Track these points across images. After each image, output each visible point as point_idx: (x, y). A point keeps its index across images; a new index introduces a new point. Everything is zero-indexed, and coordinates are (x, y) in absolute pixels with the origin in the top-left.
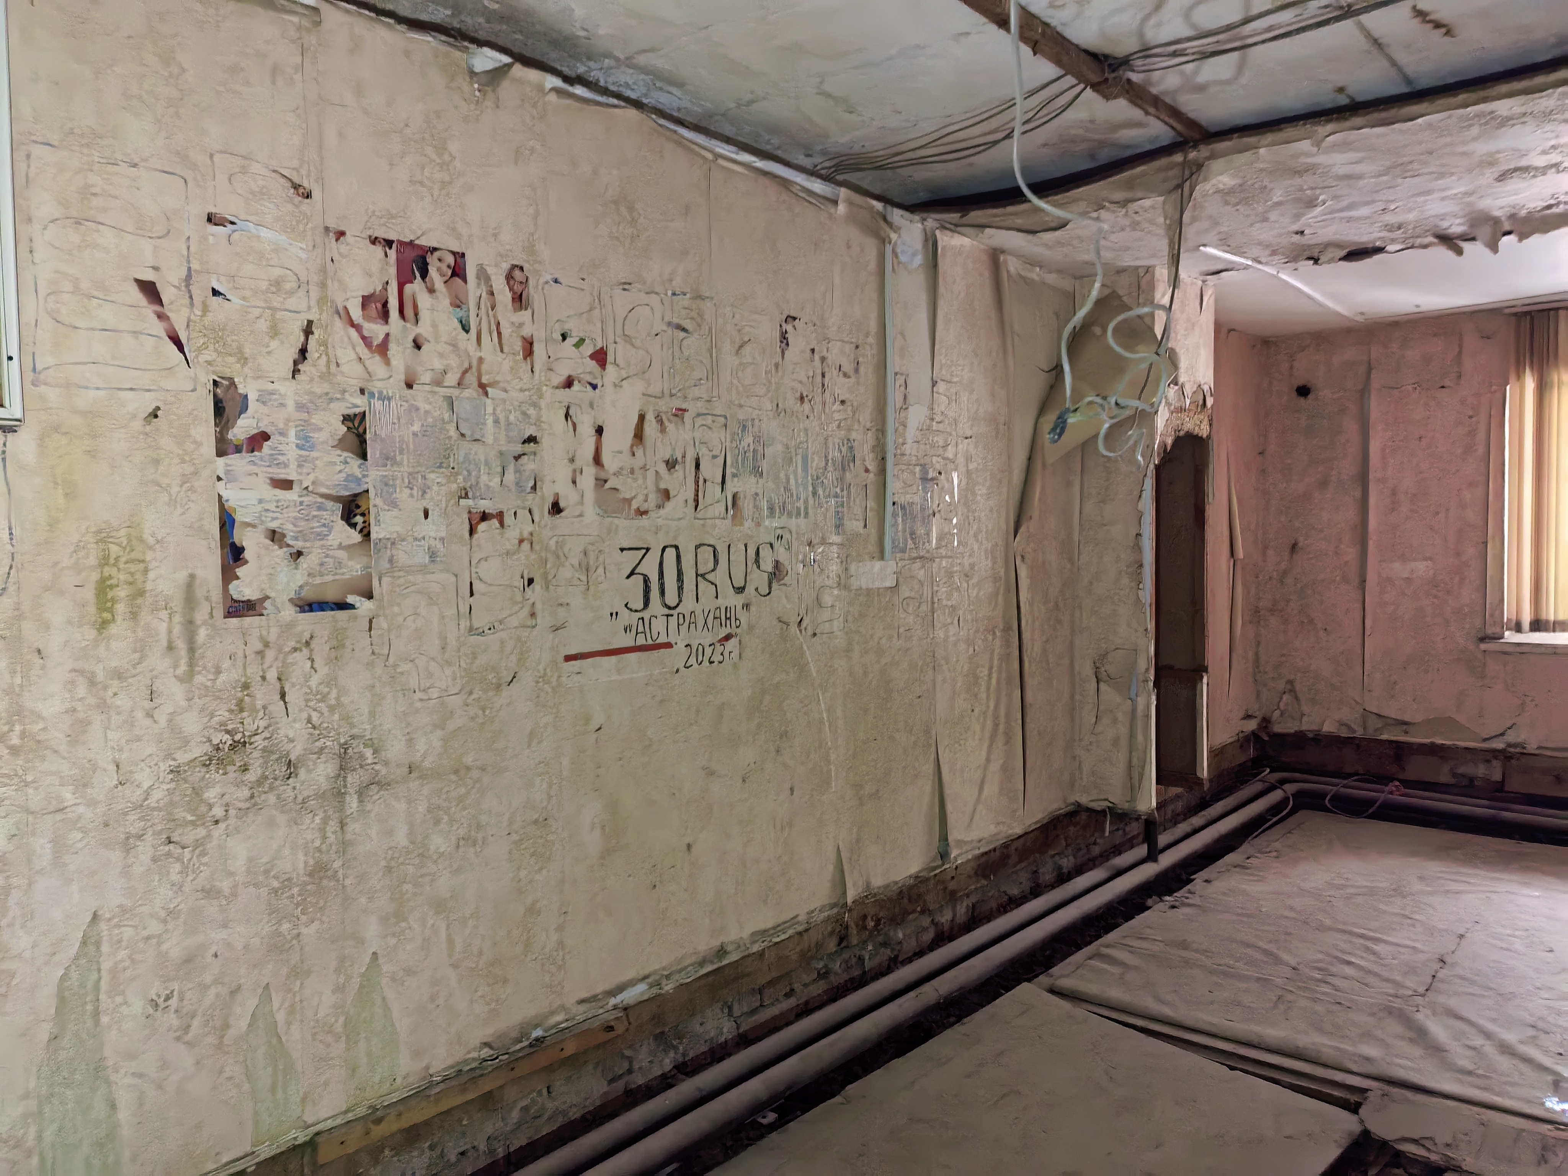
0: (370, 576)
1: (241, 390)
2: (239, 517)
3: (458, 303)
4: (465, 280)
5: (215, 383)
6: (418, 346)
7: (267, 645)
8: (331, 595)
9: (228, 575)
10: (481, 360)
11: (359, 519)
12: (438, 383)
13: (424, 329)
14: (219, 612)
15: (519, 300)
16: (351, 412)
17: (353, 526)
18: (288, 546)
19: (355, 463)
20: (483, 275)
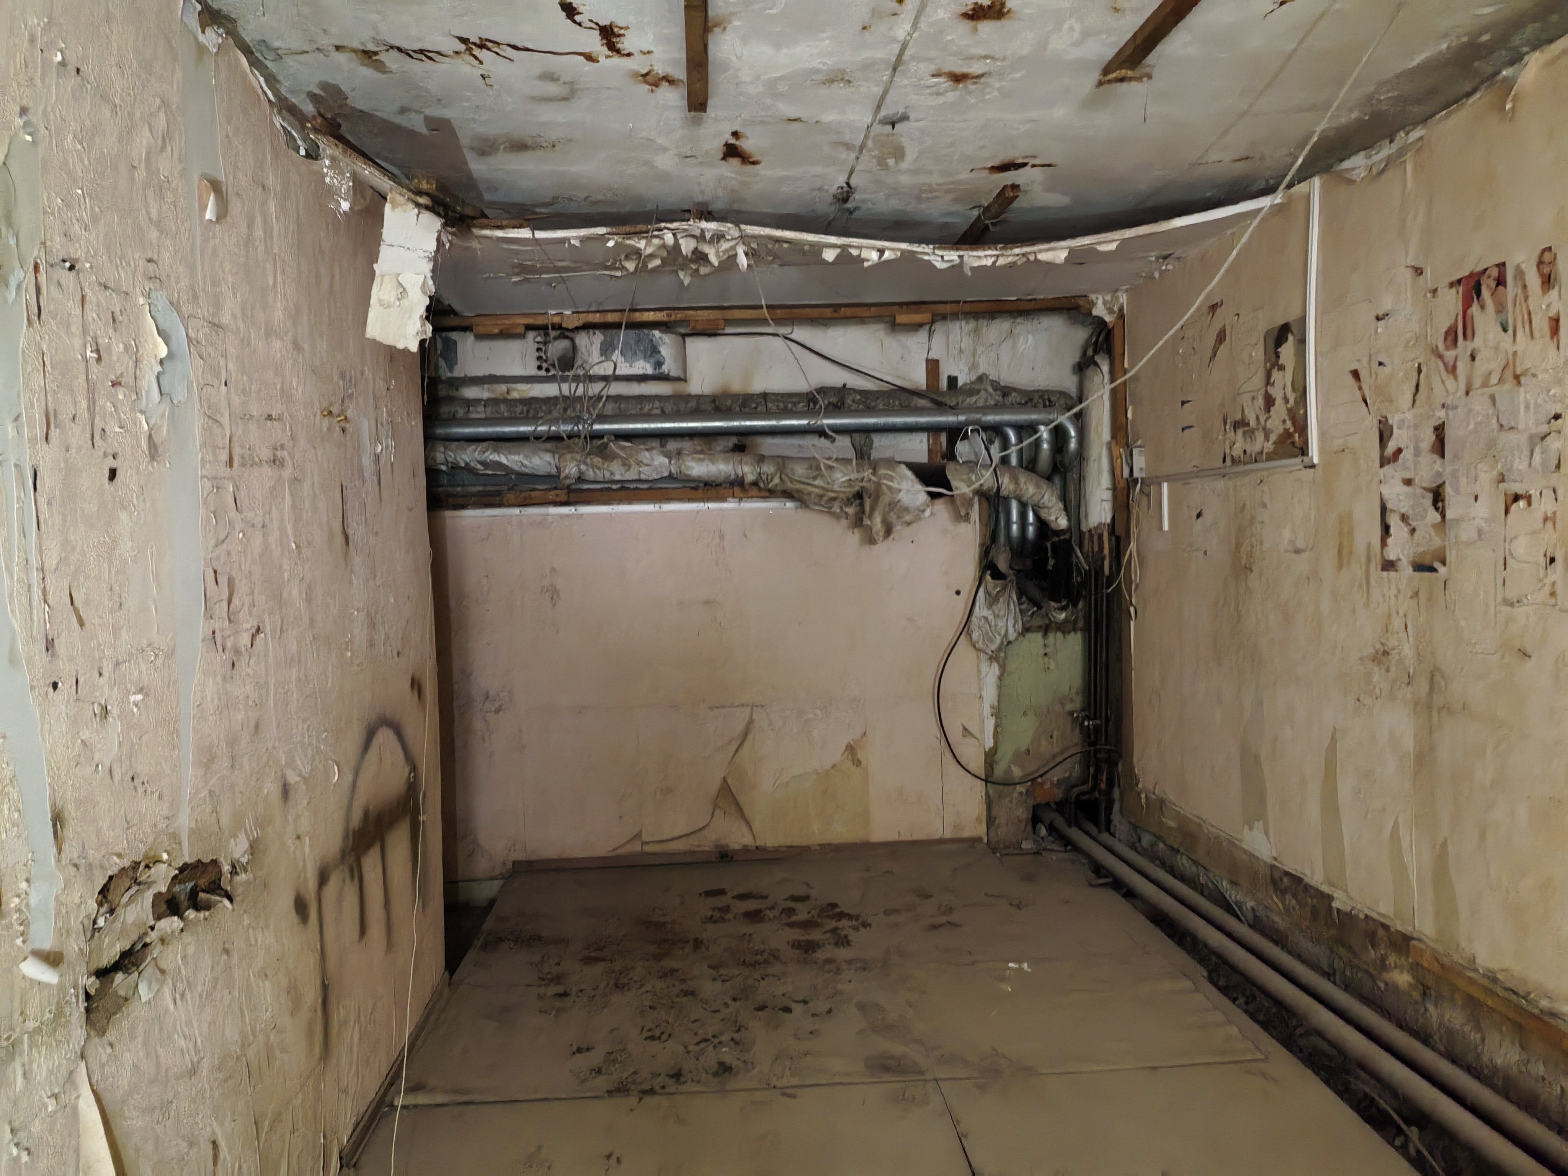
0: (1445, 547)
1: (1390, 422)
2: (1389, 506)
3: (1500, 308)
4: (1505, 287)
5: (1380, 422)
6: (1473, 358)
7: (1399, 591)
8: (1427, 561)
9: (1384, 544)
10: (1515, 353)
11: (1440, 504)
12: (1485, 385)
13: (1478, 342)
14: (1379, 568)
15: (1548, 281)
16: (1436, 424)
17: (1437, 509)
18: (1410, 525)
19: (1439, 461)
20: (1520, 273)
